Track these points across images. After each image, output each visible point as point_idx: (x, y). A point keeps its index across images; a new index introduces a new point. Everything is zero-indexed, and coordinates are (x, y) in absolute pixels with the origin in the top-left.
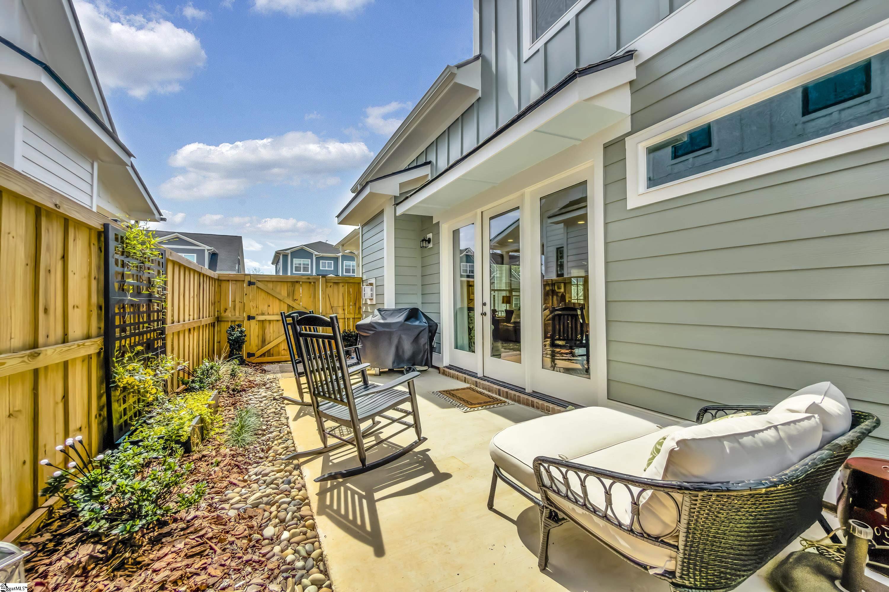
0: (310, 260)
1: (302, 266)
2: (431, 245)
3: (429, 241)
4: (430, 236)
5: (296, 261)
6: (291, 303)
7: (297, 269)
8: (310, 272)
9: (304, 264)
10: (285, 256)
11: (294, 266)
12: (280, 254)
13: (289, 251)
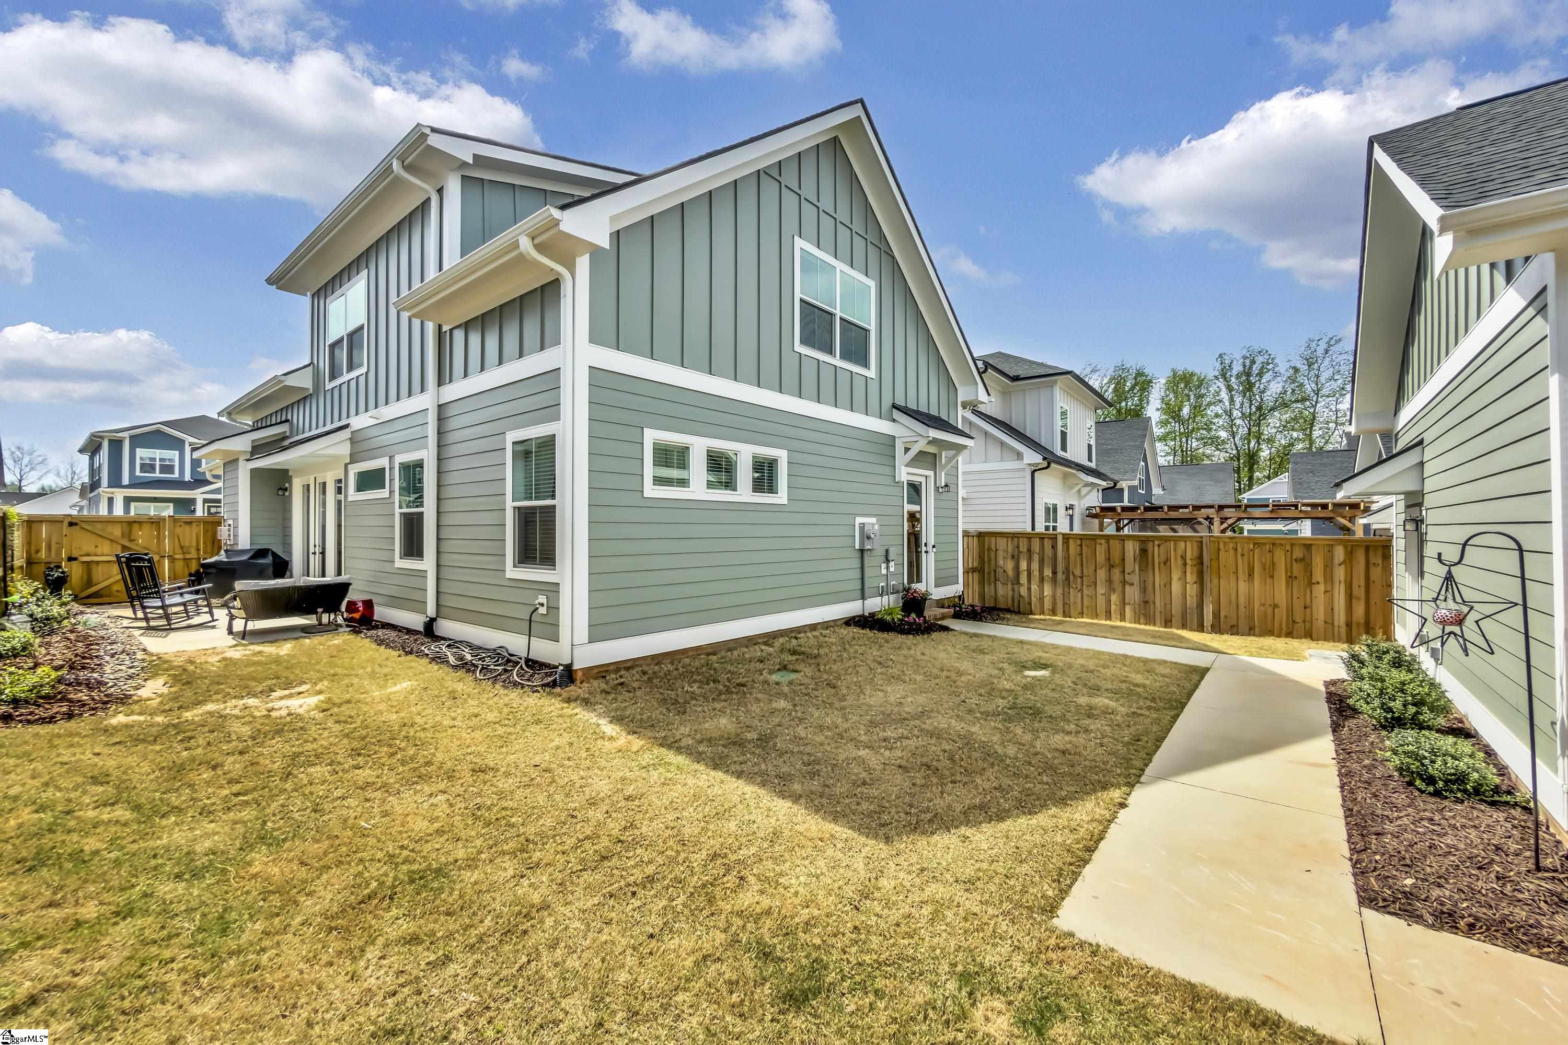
0: (177, 453)
1: (158, 463)
2: (287, 494)
3: (286, 489)
4: (287, 485)
5: (143, 453)
6: (127, 544)
7: (144, 468)
8: (176, 475)
9: (161, 460)
10: (116, 445)
11: (138, 462)
12: (102, 438)
13: (125, 434)
